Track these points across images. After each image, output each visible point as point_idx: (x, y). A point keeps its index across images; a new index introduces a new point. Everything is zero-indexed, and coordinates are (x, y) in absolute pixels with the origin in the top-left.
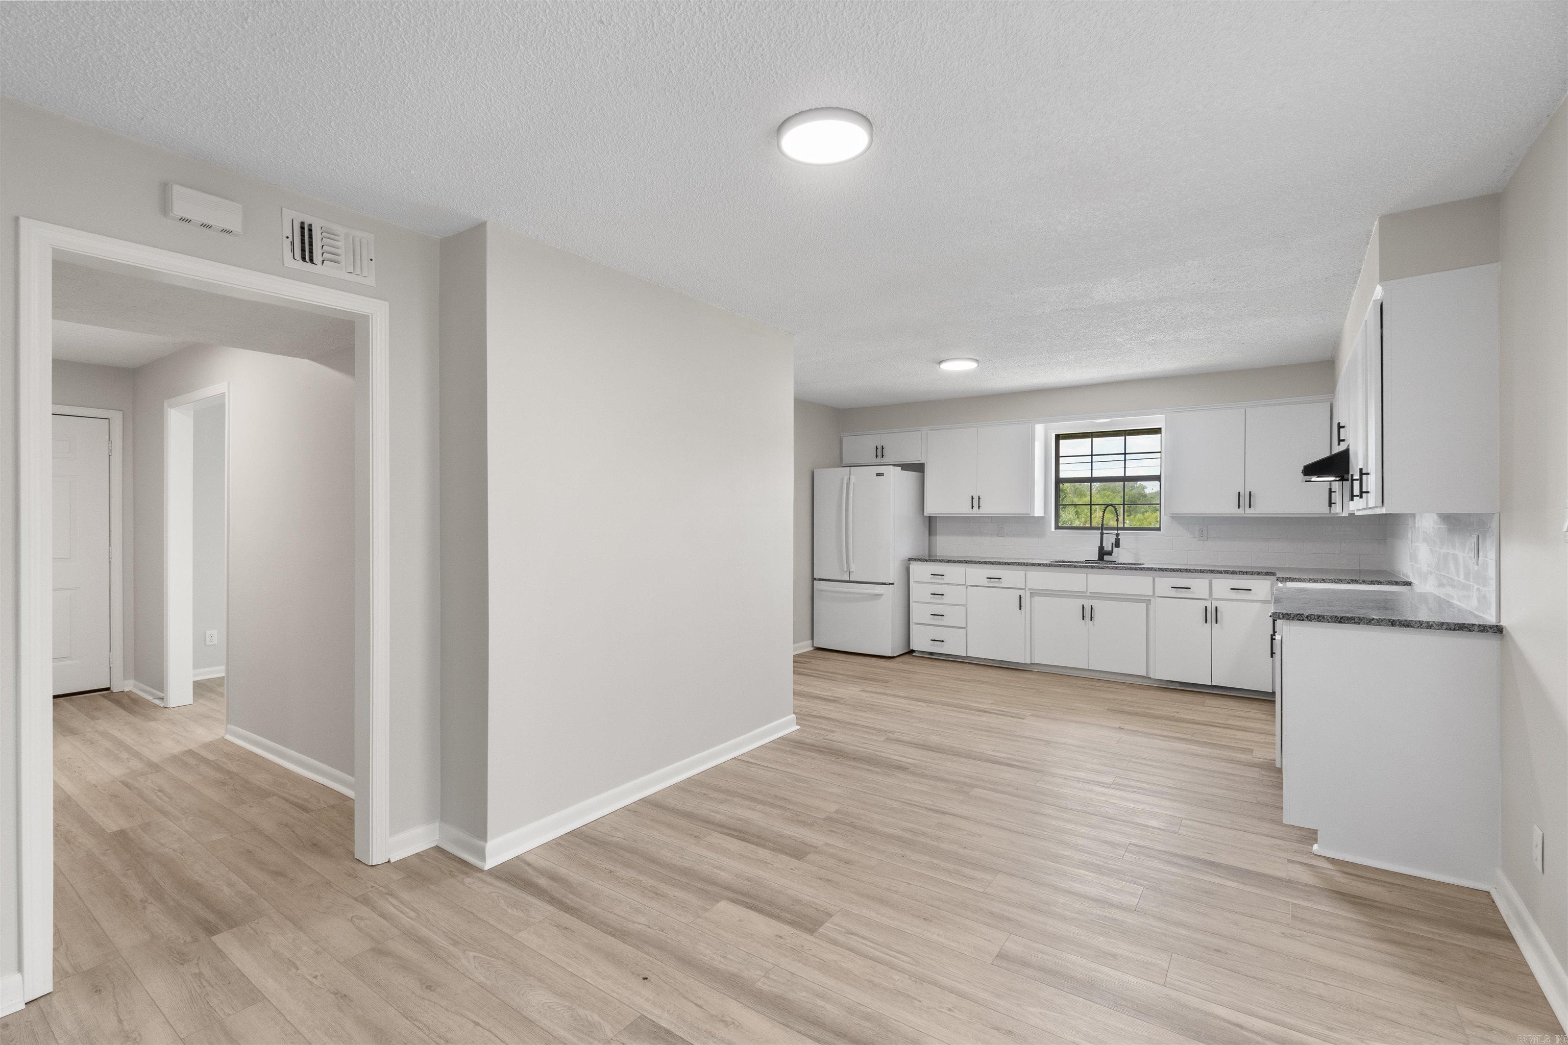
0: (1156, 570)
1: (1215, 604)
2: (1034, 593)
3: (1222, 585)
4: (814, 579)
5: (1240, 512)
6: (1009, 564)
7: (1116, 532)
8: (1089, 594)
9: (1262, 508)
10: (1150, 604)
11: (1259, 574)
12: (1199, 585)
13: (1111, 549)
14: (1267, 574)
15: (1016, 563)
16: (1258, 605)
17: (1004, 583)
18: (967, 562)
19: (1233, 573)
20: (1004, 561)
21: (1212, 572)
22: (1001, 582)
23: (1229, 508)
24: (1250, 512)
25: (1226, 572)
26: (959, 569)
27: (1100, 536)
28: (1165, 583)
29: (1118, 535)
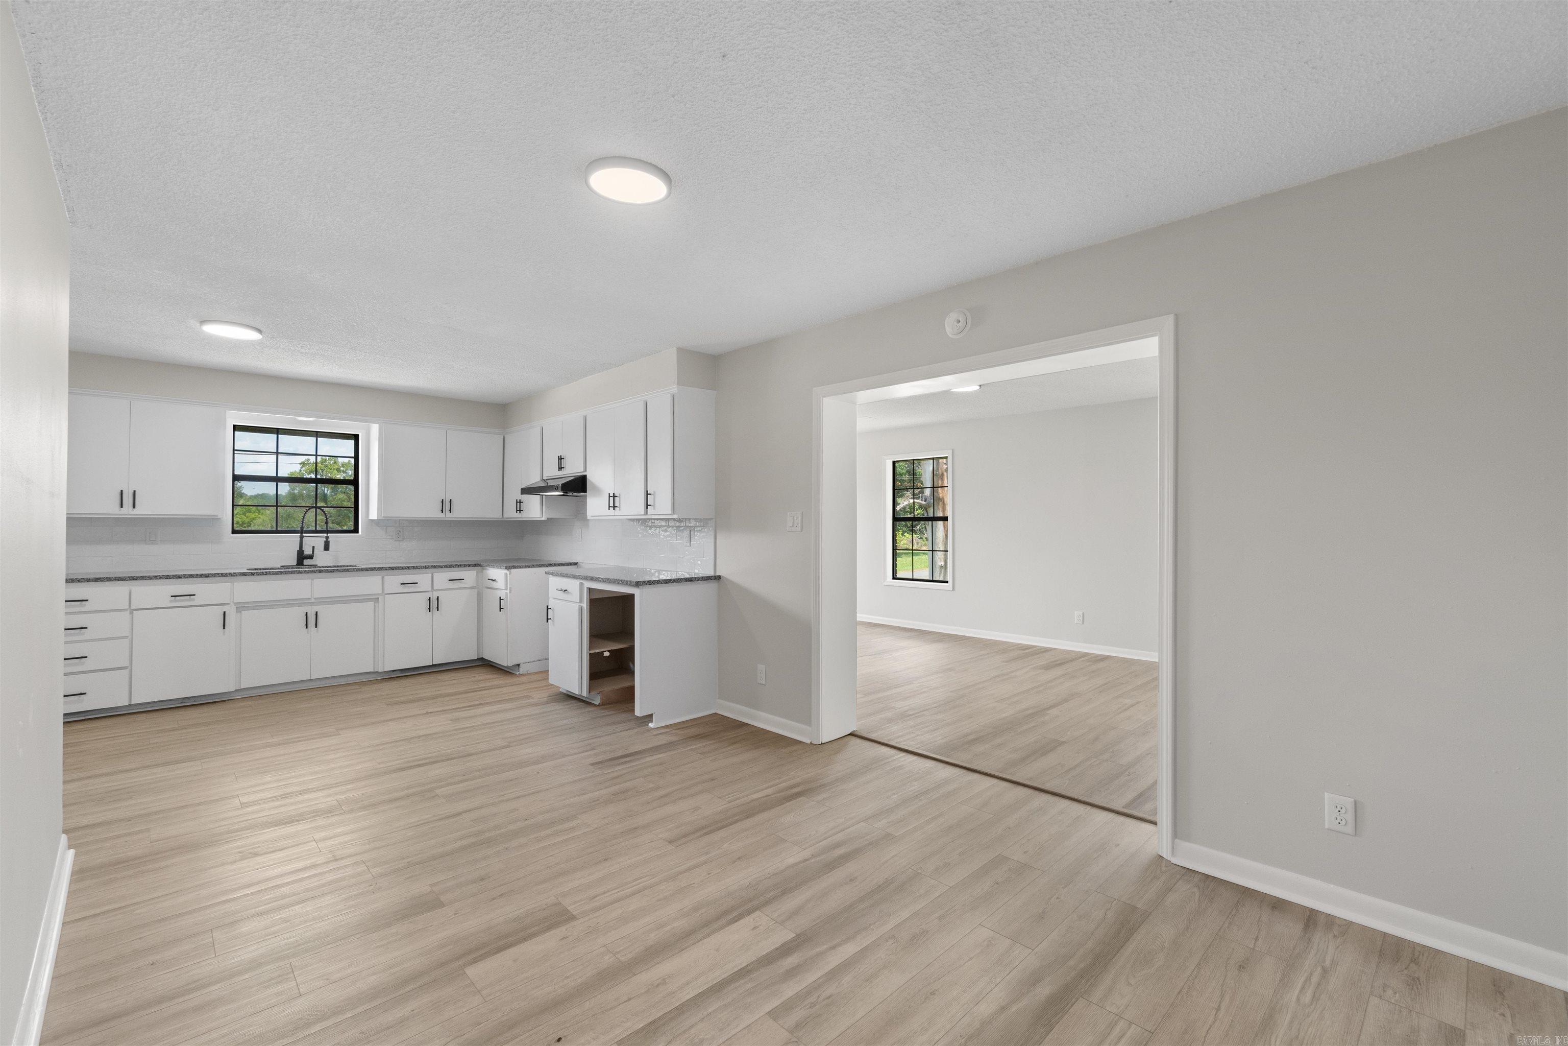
0: (386, 570)
1: (436, 594)
2: (241, 607)
3: (442, 577)
5: (442, 515)
6: (207, 576)
7: (325, 535)
8: (313, 600)
9: (460, 512)
10: (378, 602)
11: (469, 566)
12: (423, 579)
13: (311, 553)
14: (475, 565)
15: (218, 574)
16: (468, 591)
17: (197, 600)
18: (133, 578)
19: (451, 566)
20: (199, 573)
21: (435, 567)
22: (194, 600)
23: (434, 513)
24: (448, 516)
25: (446, 566)
26: (119, 591)
27: (299, 539)
28: (394, 581)
29: (327, 538)
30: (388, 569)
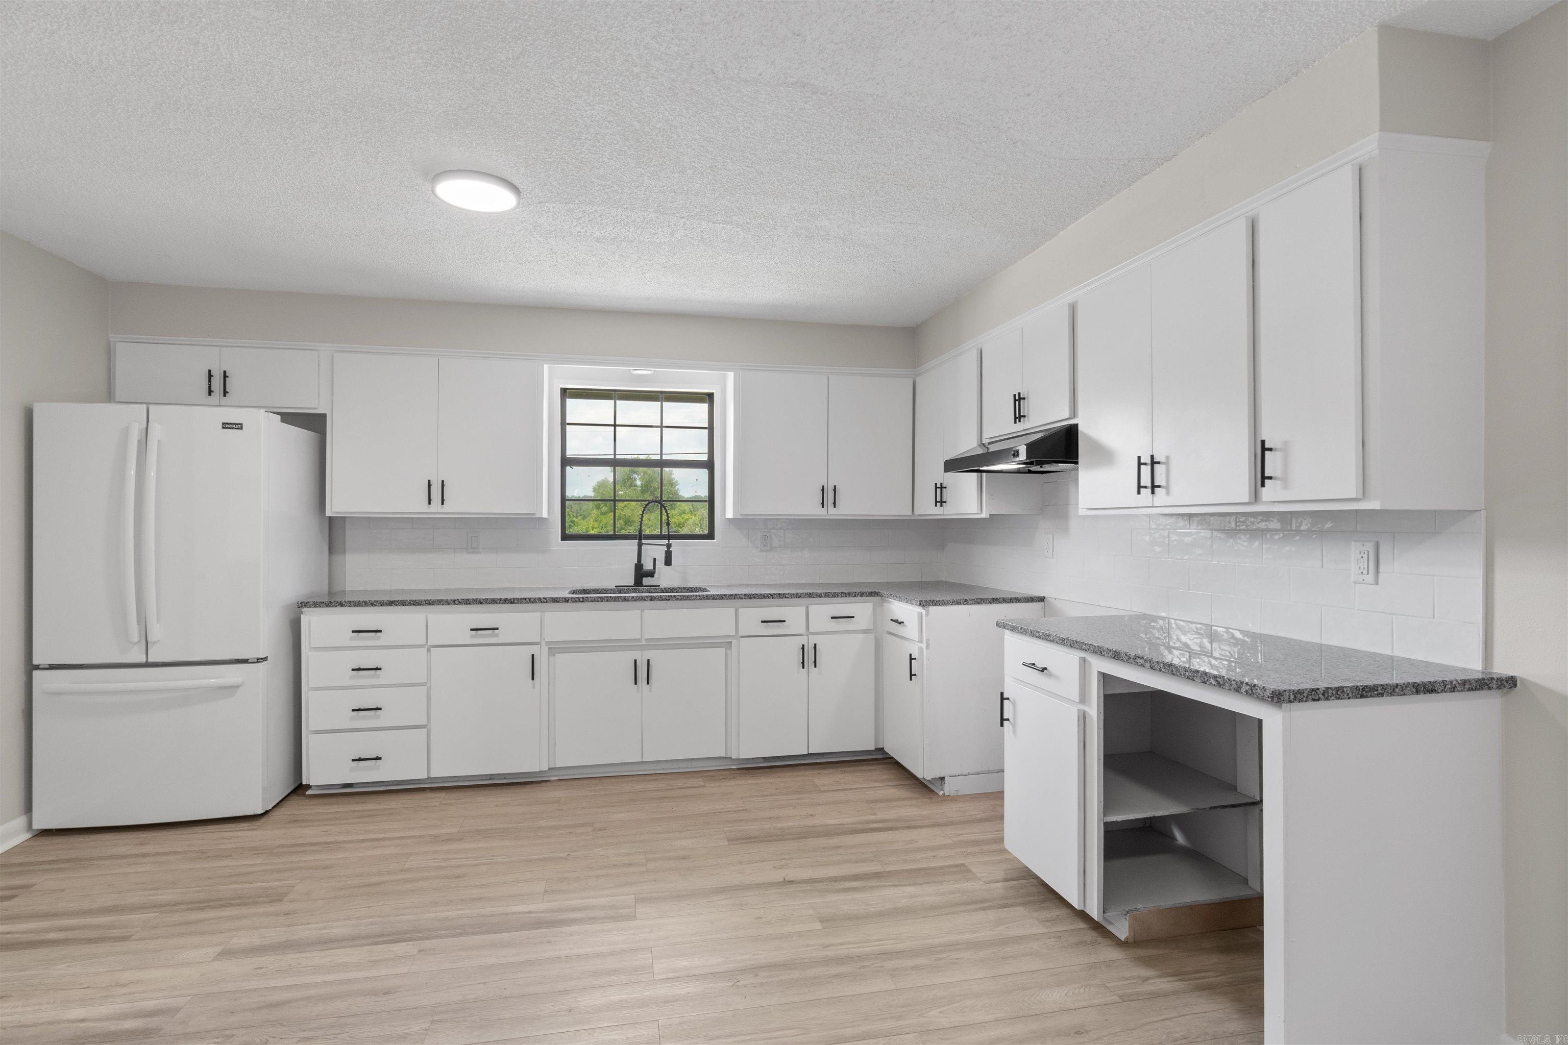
0: (741, 598)
1: (813, 640)
2: (555, 649)
3: (822, 611)
4: (31, 668)
5: (823, 512)
6: (512, 601)
7: (666, 542)
8: (644, 643)
9: (848, 508)
10: (731, 648)
11: (862, 594)
12: (793, 613)
13: (652, 568)
14: (871, 594)
15: (525, 599)
16: (860, 636)
17: (502, 636)
18: (429, 603)
19: (835, 595)
20: (503, 597)
21: (810, 595)
22: (497, 635)
23: (810, 508)
24: (832, 513)
25: (827, 595)
26: (414, 617)
27: (637, 547)
28: (752, 615)
29: (669, 546)
30: (743, 597)
